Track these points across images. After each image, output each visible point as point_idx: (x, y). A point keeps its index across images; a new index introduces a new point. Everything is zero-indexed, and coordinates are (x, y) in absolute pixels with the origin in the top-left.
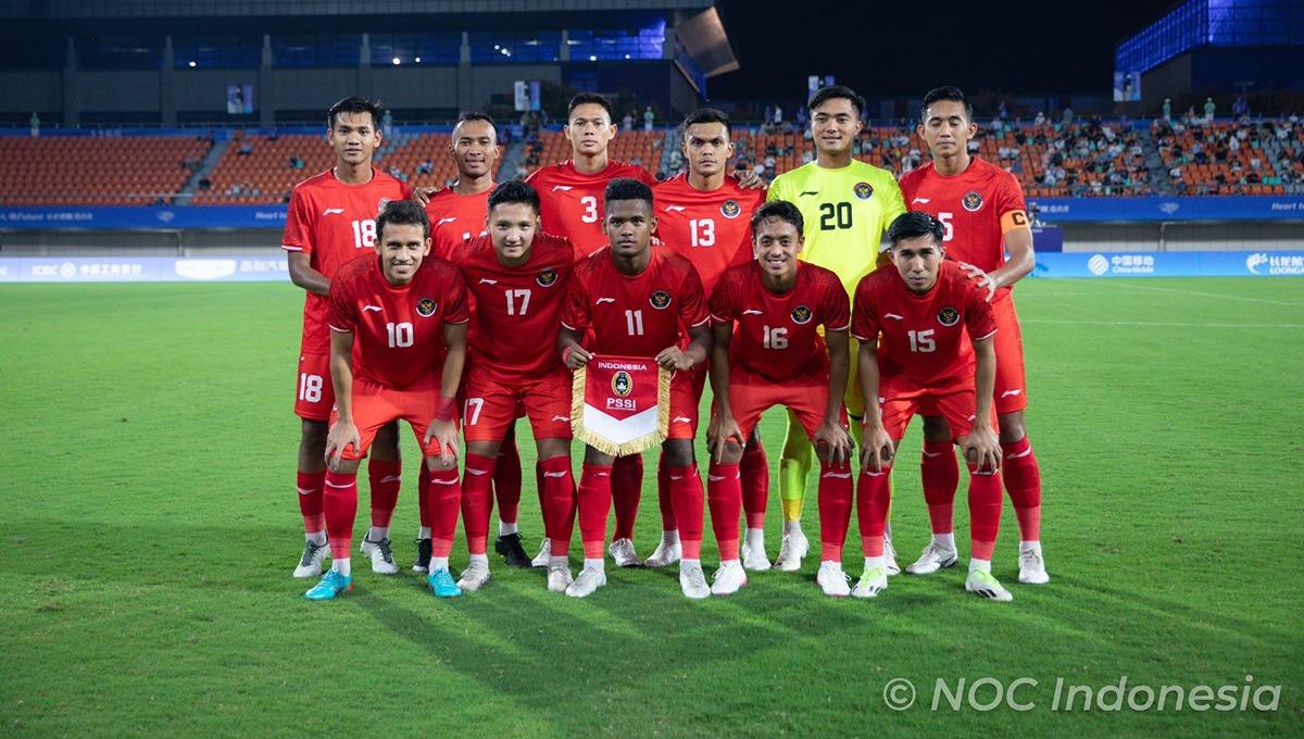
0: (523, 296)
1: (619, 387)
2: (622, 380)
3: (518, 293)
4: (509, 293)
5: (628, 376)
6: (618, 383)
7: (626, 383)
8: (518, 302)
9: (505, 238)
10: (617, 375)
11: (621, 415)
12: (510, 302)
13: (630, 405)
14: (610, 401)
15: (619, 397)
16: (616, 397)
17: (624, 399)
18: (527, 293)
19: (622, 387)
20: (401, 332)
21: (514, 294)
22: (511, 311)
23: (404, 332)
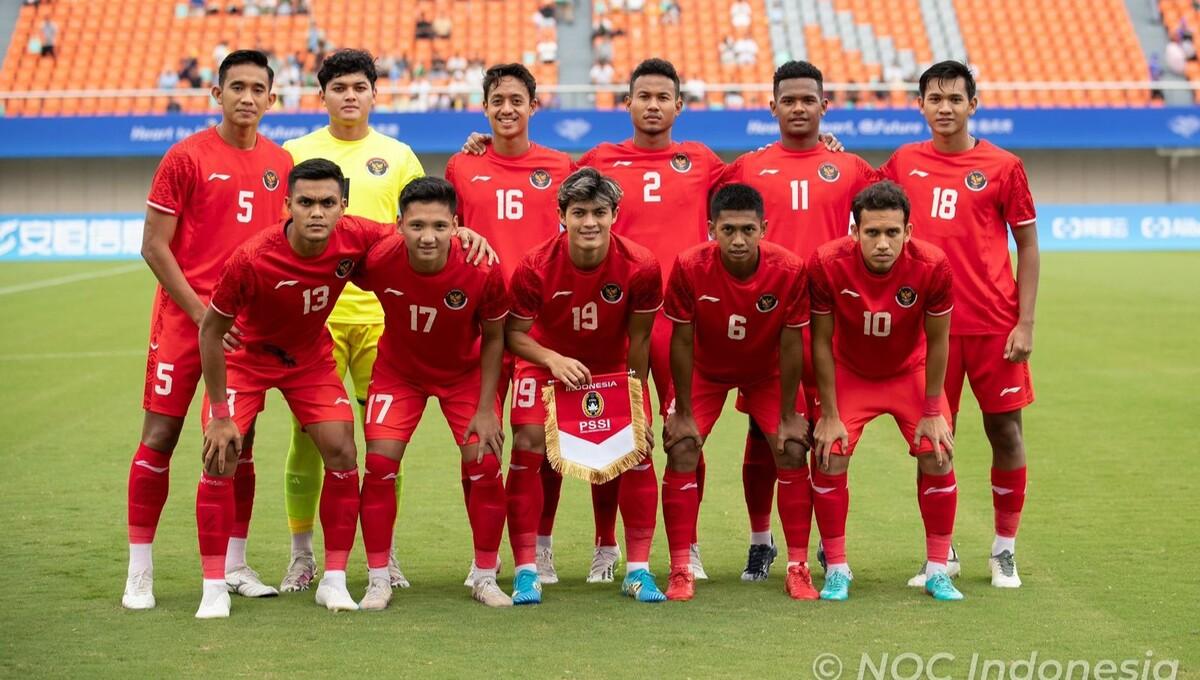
0: (428, 314)
1: (591, 408)
2: (592, 399)
3: (424, 310)
4: (413, 308)
5: (598, 395)
6: (589, 404)
7: (597, 403)
8: (423, 319)
9: (419, 239)
10: (587, 396)
11: (597, 438)
12: (414, 317)
13: (605, 425)
14: (582, 425)
15: (591, 419)
16: (587, 419)
17: (597, 419)
18: (433, 312)
19: (593, 407)
20: (878, 321)
21: (418, 309)
22: (414, 326)
23: (882, 321)
